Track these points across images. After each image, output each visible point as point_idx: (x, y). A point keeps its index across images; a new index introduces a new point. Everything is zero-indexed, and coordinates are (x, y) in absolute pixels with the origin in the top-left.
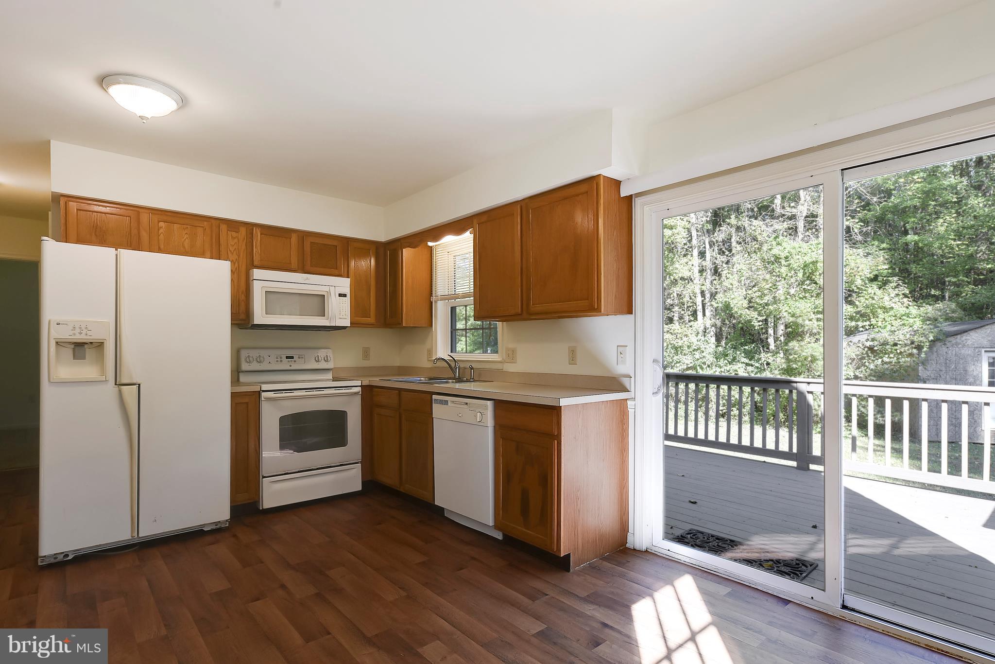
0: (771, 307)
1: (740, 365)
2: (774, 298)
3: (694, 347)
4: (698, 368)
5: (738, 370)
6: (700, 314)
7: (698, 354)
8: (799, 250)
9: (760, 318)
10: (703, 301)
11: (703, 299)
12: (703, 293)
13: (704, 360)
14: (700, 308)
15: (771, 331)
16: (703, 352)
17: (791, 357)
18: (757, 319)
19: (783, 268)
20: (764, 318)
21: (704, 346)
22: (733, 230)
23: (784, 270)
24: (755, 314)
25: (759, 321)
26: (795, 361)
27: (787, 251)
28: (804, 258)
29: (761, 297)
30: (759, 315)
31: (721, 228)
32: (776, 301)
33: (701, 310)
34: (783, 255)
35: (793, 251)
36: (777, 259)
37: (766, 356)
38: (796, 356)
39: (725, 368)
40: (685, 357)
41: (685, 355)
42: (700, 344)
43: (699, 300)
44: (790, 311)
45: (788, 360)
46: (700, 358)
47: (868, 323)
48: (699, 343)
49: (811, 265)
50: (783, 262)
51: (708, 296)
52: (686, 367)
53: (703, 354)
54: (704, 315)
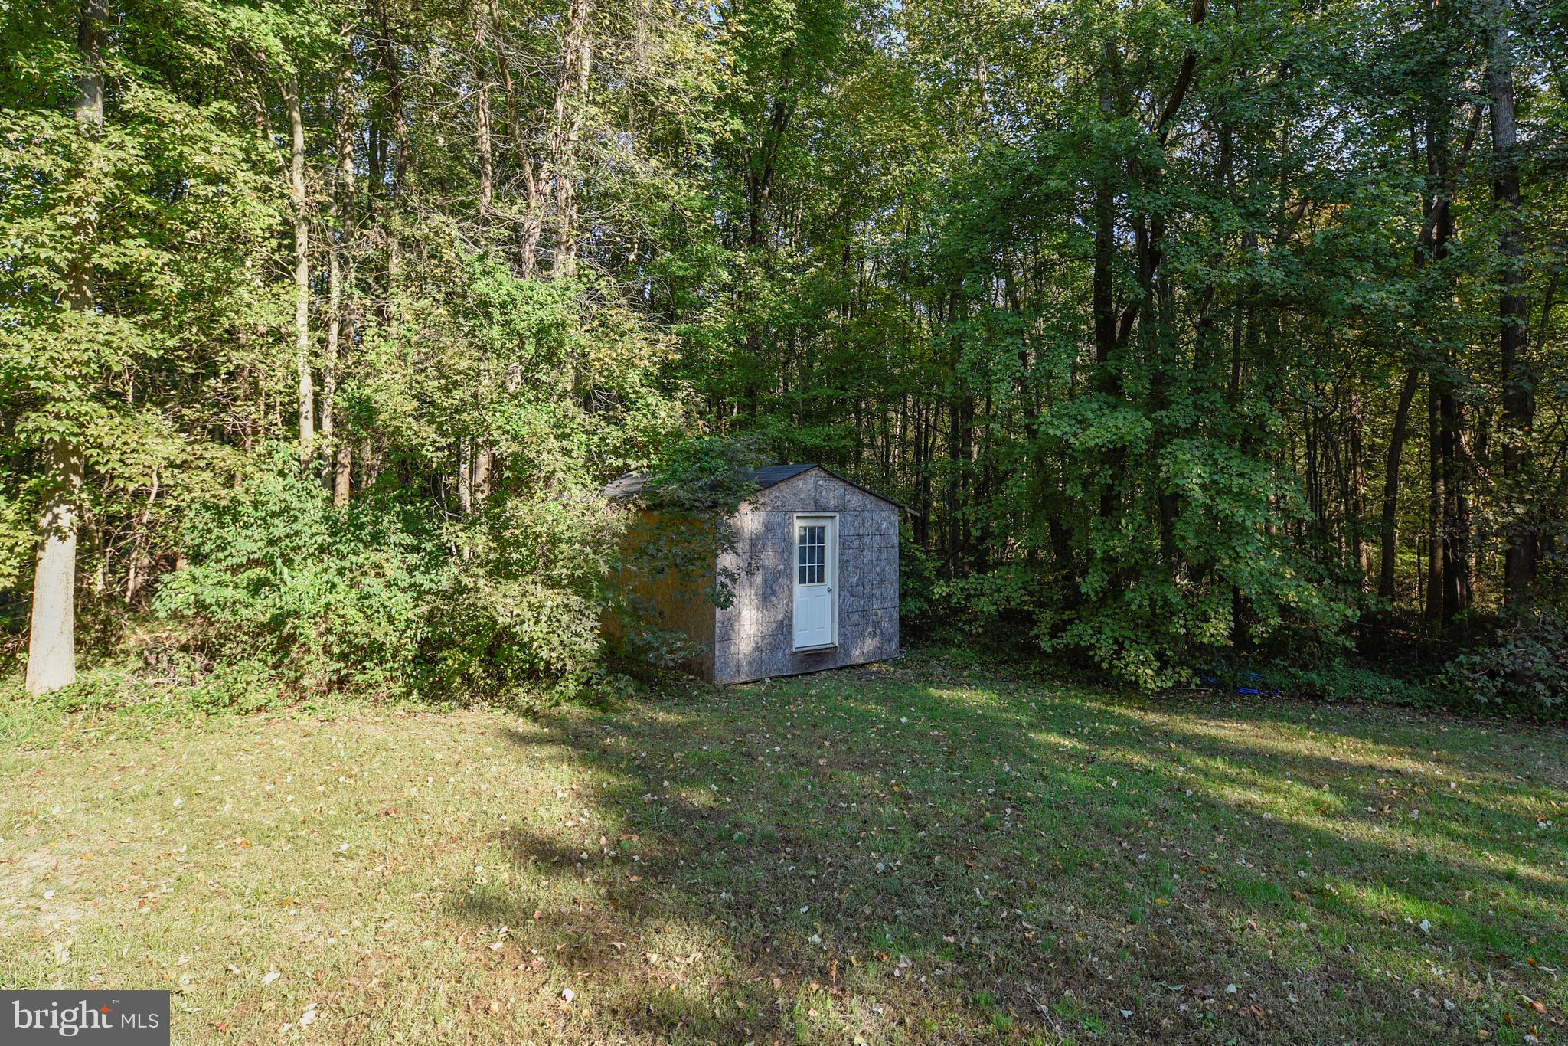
0: (465, 416)
1: (392, 552)
2: (475, 396)
3: (270, 508)
4: (279, 562)
5: (386, 565)
6: (306, 425)
7: (281, 525)
8: (530, 293)
9: (443, 442)
10: (316, 394)
11: (318, 388)
12: (317, 377)
13: (297, 541)
14: (307, 408)
15: (464, 469)
16: (296, 519)
17: (507, 534)
18: (435, 442)
19: (495, 327)
20: (452, 440)
21: (299, 505)
22: (394, 243)
23: (496, 332)
24: (429, 432)
25: (438, 449)
26: (517, 545)
27: (504, 291)
28: (540, 313)
29: (447, 391)
30: (440, 432)
31: (365, 232)
32: (476, 403)
33: (310, 415)
34: (496, 298)
35: (519, 295)
36: (484, 304)
37: (451, 529)
38: (517, 532)
39: (354, 559)
40: (244, 532)
41: (246, 527)
42: (288, 498)
43: (306, 387)
44: (508, 428)
45: (503, 544)
46: (287, 536)
47: (645, 462)
48: (287, 496)
49: (553, 331)
50: (496, 314)
51: (330, 381)
52: (244, 560)
53: (294, 526)
54: (318, 425)
